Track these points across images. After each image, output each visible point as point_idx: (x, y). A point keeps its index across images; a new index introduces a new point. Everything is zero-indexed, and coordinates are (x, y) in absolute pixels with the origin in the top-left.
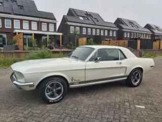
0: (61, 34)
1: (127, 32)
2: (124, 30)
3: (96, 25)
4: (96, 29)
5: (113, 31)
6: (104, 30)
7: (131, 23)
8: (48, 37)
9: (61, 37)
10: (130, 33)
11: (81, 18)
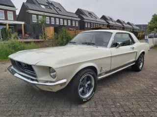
0: (23, 23)
1: (88, 23)
2: (85, 20)
3: (59, 14)
4: (59, 18)
5: (76, 21)
6: (67, 20)
7: (90, 14)
8: (8, 27)
9: (23, 26)
10: (90, 23)
11: (43, 7)
